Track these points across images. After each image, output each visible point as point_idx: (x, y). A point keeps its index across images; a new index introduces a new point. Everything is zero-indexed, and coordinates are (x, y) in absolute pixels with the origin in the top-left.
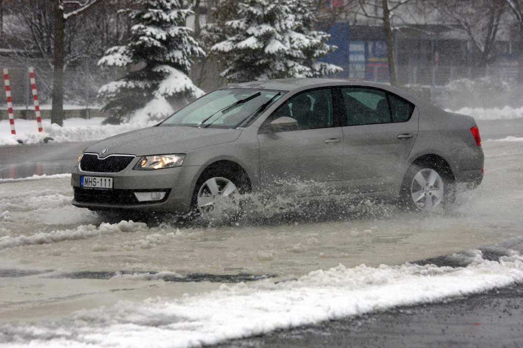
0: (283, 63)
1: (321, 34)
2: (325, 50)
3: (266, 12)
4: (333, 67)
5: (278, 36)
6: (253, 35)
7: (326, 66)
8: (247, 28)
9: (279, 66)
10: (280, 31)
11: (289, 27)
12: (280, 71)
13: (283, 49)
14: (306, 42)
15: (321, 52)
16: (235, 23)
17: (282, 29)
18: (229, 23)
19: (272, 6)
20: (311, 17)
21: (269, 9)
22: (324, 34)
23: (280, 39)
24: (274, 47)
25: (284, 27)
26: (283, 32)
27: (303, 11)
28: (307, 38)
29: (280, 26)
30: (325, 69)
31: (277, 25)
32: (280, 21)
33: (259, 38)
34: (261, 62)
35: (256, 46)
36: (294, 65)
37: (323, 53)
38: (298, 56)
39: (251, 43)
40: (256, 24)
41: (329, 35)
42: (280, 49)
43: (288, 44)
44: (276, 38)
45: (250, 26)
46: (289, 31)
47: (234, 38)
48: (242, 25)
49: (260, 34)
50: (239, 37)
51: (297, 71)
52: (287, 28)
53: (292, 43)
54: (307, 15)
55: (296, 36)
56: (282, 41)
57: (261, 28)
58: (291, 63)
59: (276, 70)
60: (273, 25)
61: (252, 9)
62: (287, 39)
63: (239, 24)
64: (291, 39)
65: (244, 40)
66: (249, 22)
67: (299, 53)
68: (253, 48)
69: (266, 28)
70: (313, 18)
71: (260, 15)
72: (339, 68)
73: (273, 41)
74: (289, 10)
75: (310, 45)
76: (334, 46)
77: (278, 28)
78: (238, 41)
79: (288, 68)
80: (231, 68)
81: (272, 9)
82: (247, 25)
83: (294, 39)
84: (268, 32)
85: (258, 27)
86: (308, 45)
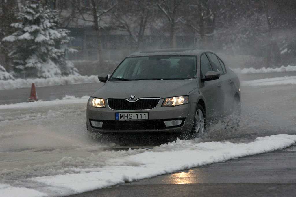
0: (45, 47)
1: (64, 31)
2: (67, 40)
3: (35, 18)
4: (72, 50)
5: (42, 32)
6: (27, 31)
7: (68, 49)
8: (23, 28)
9: (43, 50)
10: (43, 29)
11: (49, 26)
12: (44, 53)
13: (46, 40)
14: (59, 35)
15: (65, 41)
16: (16, 25)
17: (44, 28)
18: (12, 25)
19: (38, 14)
20: (58, 21)
21: (36, 16)
22: (66, 31)
23: (44, 34)
24: (40, 38)
25: (45, 27)
26: (45, 30)
27: (54, 17)
28: (59, 33)
29: (43, 26)
30: (68, 51)
31: (41, 25)
32: (43, 23)
33: (31, 33)
34: (33, 47)
35: (30, 38)
36: (52, 49)
37: (66, 42)
38: (52, 43)
39: (26, 36)
40: (29, 25)
41: (70, 31)
42: (44, 39)
43: (48, 37)
44: (41, 33)
45: (25, 26)
46: (48, 29)
47: (15, 34)
48: (21, 26)
49: (32, 31)
50: (19, 33)
51: (54, 52)
52: (47, 27)
53: (50, 36)
54: (56, 19)
55: (52, 31)
56: (45, 35)
57: (32, 27)
58: (50, 48)
59: (41, 52)
60: (38, 25)
61: (26, 16)
62: (47, 34)
63: (19, 25)
64: (49, 33)
65: (22, 34)
66: (24, 24)
67: (52, 42)
68: (28, 39)
69: (35, 27)
70: (59, 21)
71: (31, 20)
72: (76, 50)
73: (39, 35)
74: (47, 16)
75: (61, 37)
76: (72, 38)
77: (42, 28)
78: (18, 35)
79: (48, 51)
80: (14, 51)
81: (38, 16)
82: (23, 26)
83: (52, 34)
84: (36, 29)
85: (30, 27)
86: (60, 37)
